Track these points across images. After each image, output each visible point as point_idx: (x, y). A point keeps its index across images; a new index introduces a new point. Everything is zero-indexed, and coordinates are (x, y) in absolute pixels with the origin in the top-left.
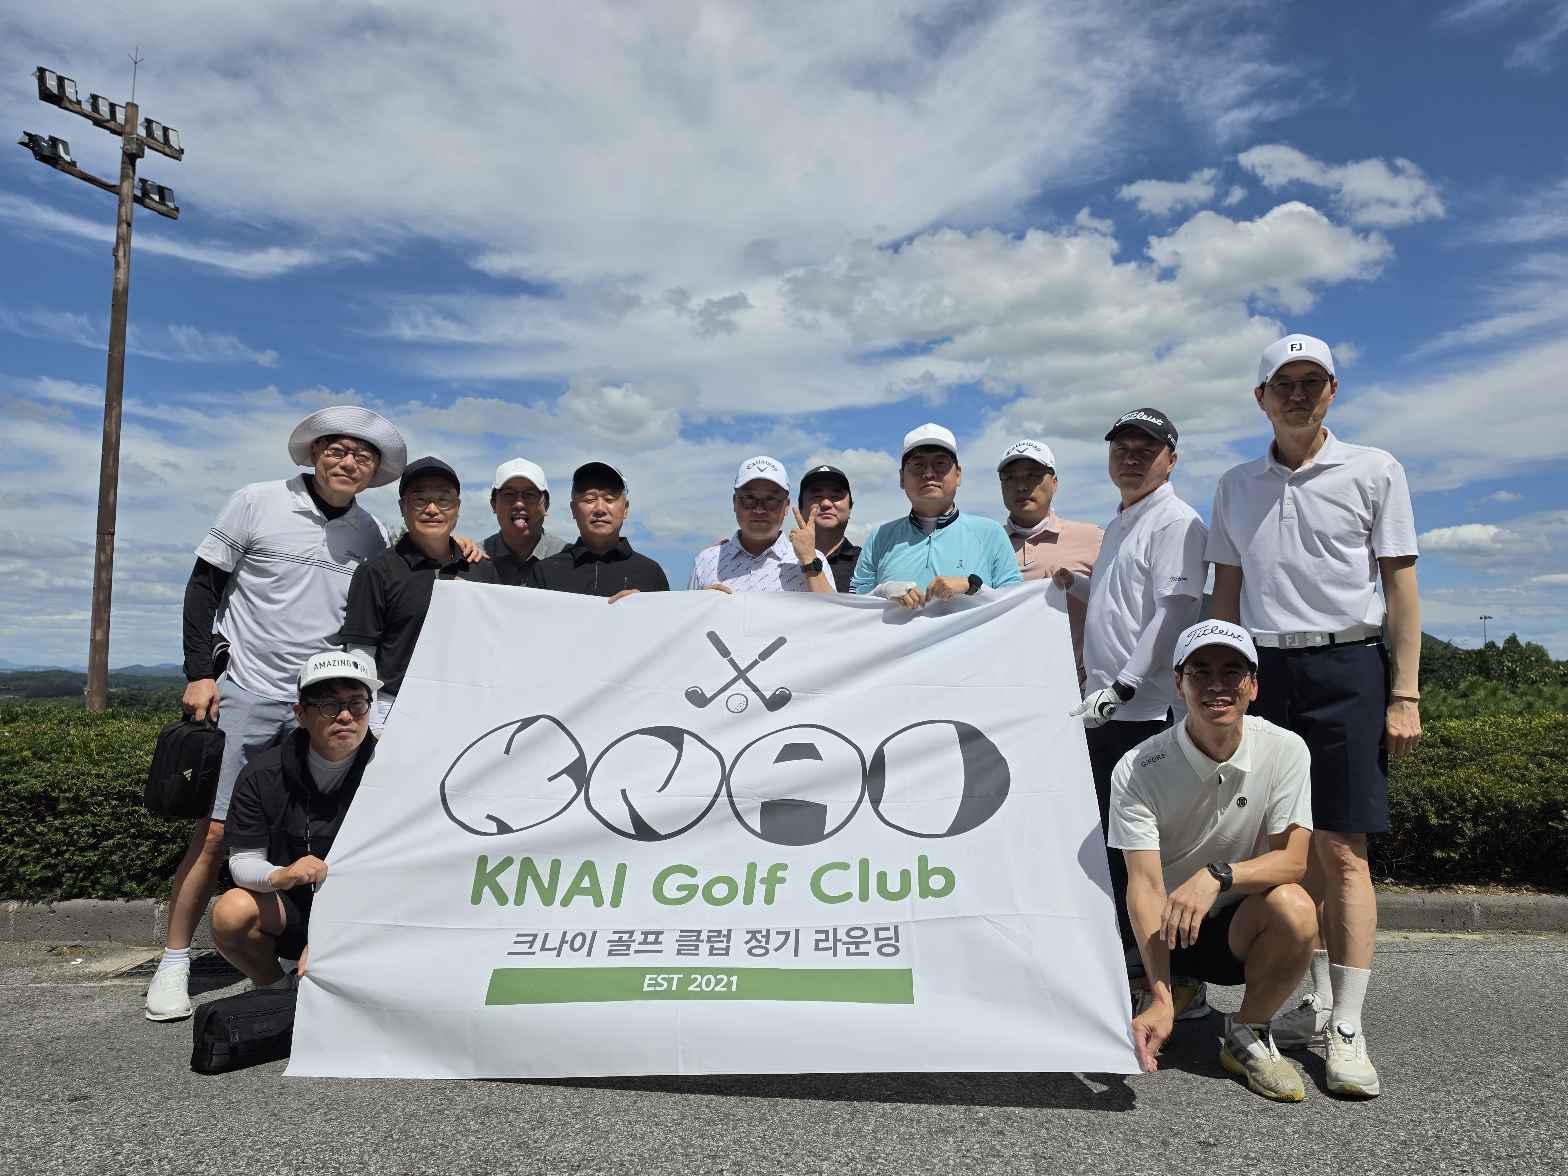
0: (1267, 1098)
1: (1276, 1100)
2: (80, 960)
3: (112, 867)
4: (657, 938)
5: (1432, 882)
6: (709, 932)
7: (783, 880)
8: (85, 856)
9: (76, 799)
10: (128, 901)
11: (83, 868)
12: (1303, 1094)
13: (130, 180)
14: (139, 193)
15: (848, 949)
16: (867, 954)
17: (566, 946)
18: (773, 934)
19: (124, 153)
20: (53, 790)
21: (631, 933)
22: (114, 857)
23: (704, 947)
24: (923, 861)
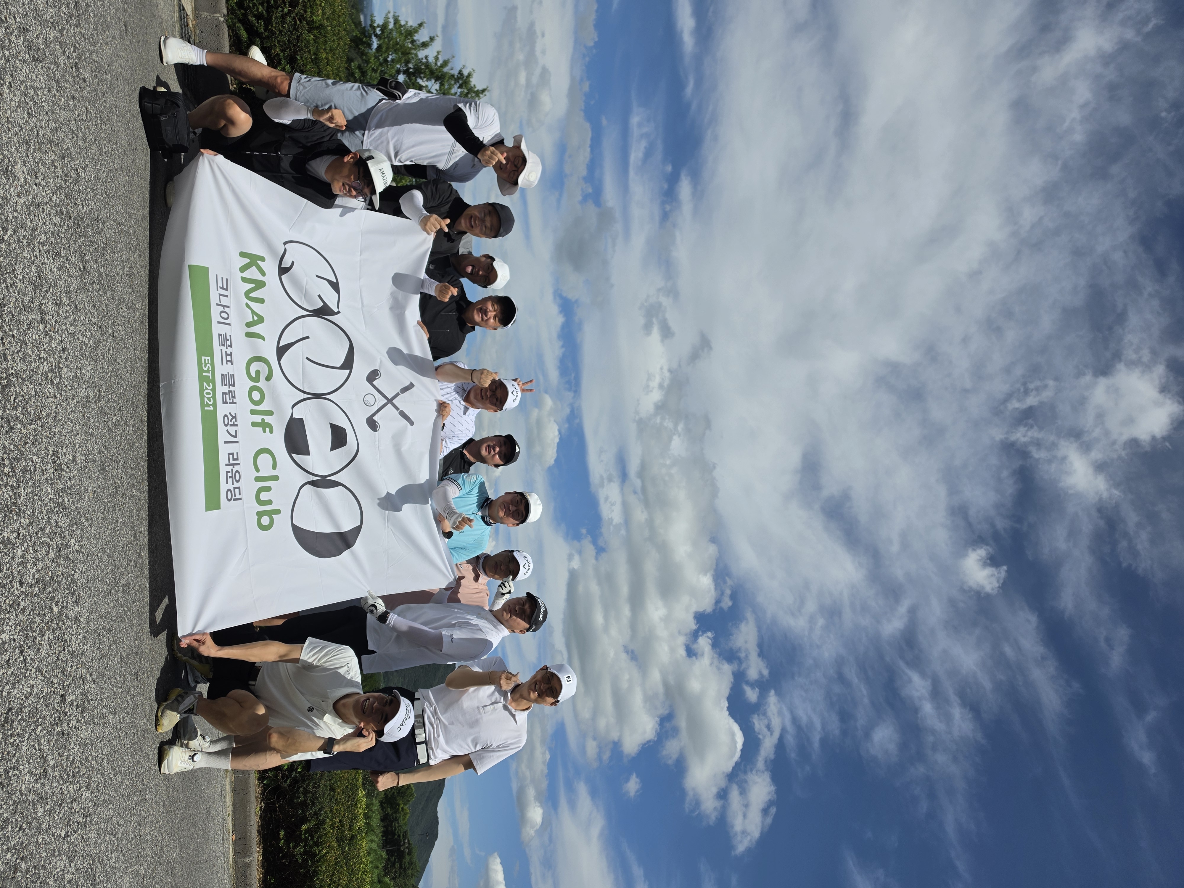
0: (157, 712)
1: (157, 716)
4: (229, 361)
5: (263, 832)
6: (234, 391)
7: (264, 431)
12: (160, 731)
15: (229, 472)
16: (227, 483)
17: (221, 309)
18: (235, 428)
21: (231, 346)
23: (226, 389)
24: (278, 512)
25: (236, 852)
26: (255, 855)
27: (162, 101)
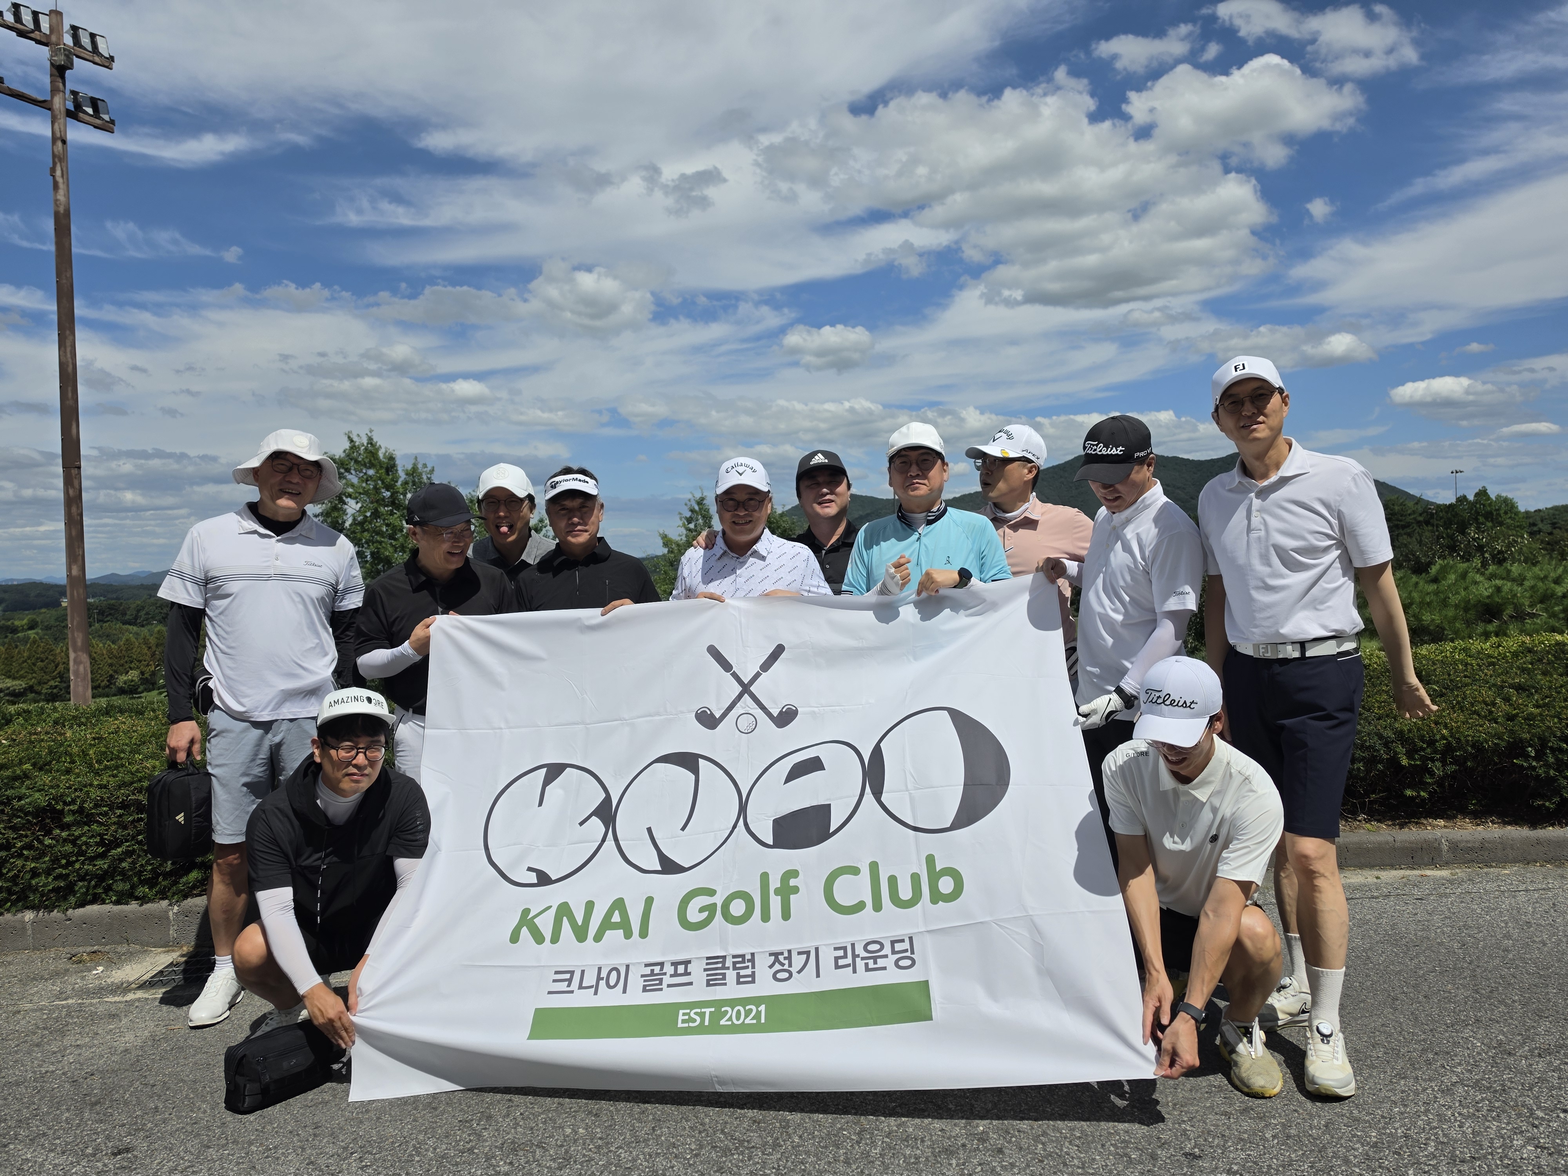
2: (101, 969)
3: (123, 873)
7: (796, 890)
8: (95, 865)
9: (81, 810)
10: (141, 905)
11: (95, 876)
13: (61, 94)
14: (70, 106)
15: (866, 965)
16: (884, 969)
17: (602, 983)
18: (794, 955)
19: (52, 64)
20: (57, 803)
21: (662, 966)
22: (124, 865)
23: (731, 975)
24: (930, 860)
25: (1433, 863)
26: (1438, 833)
27: (240, 1080)
